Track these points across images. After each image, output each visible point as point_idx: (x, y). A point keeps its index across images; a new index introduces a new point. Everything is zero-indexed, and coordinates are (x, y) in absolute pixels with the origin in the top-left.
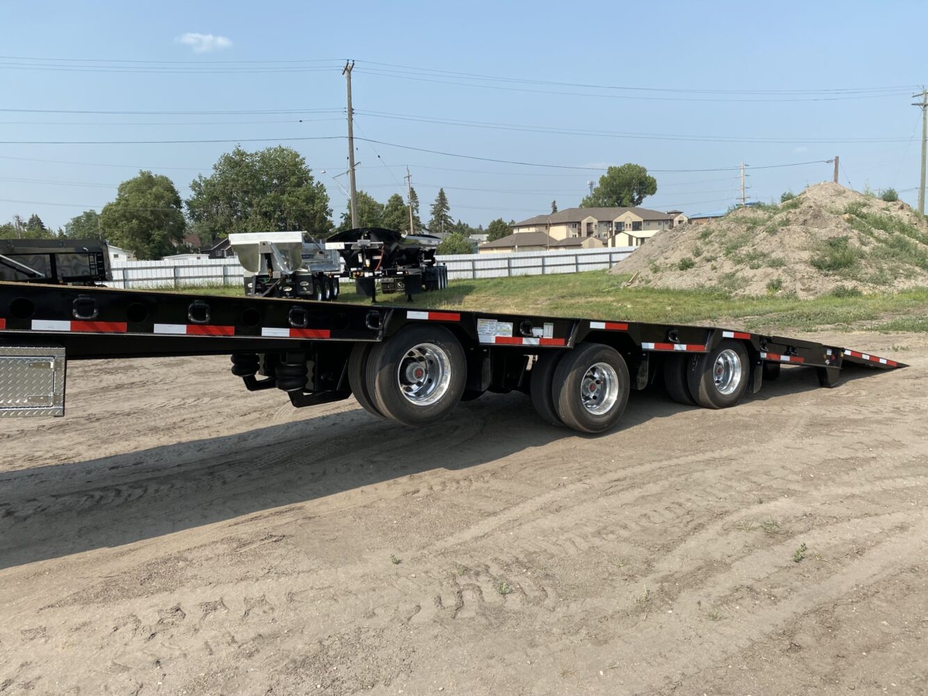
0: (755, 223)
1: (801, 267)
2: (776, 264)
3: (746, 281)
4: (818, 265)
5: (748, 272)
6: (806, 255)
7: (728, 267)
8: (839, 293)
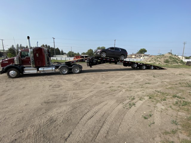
0: (158, 57)
1: (163, 62)
2: (160, 62)
3: (156, 63)
4: (165, 62)
5: (157, 62)
6: (163, 61)
7: (154, 62)
8: (166, 65)
